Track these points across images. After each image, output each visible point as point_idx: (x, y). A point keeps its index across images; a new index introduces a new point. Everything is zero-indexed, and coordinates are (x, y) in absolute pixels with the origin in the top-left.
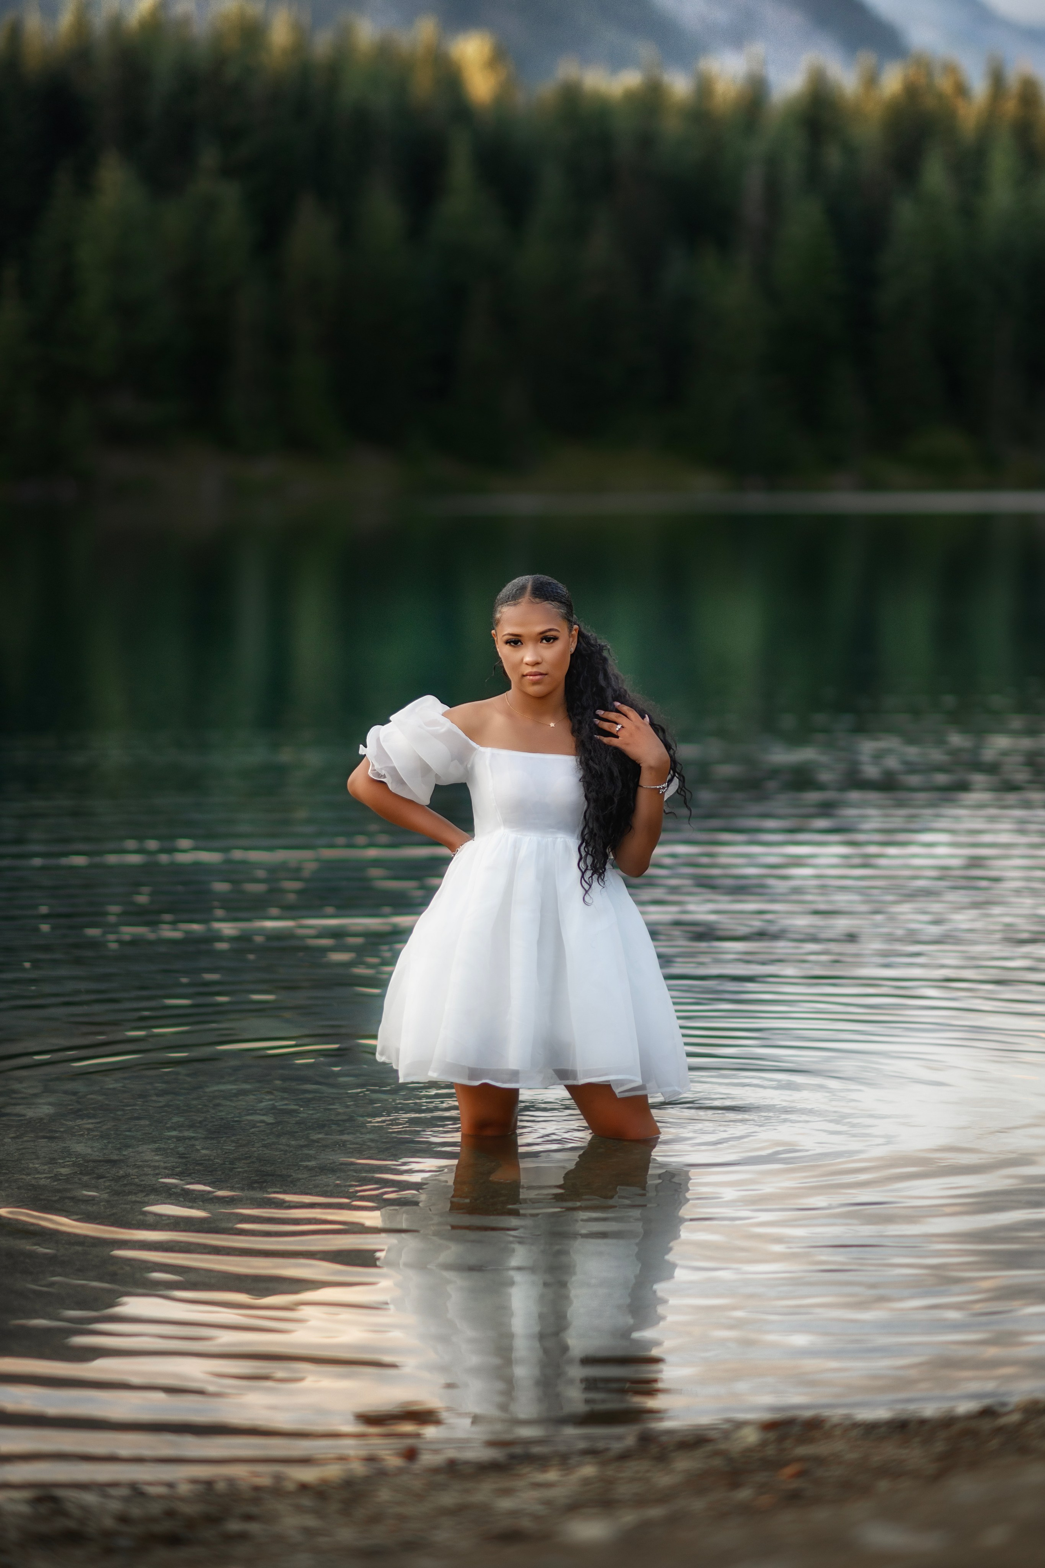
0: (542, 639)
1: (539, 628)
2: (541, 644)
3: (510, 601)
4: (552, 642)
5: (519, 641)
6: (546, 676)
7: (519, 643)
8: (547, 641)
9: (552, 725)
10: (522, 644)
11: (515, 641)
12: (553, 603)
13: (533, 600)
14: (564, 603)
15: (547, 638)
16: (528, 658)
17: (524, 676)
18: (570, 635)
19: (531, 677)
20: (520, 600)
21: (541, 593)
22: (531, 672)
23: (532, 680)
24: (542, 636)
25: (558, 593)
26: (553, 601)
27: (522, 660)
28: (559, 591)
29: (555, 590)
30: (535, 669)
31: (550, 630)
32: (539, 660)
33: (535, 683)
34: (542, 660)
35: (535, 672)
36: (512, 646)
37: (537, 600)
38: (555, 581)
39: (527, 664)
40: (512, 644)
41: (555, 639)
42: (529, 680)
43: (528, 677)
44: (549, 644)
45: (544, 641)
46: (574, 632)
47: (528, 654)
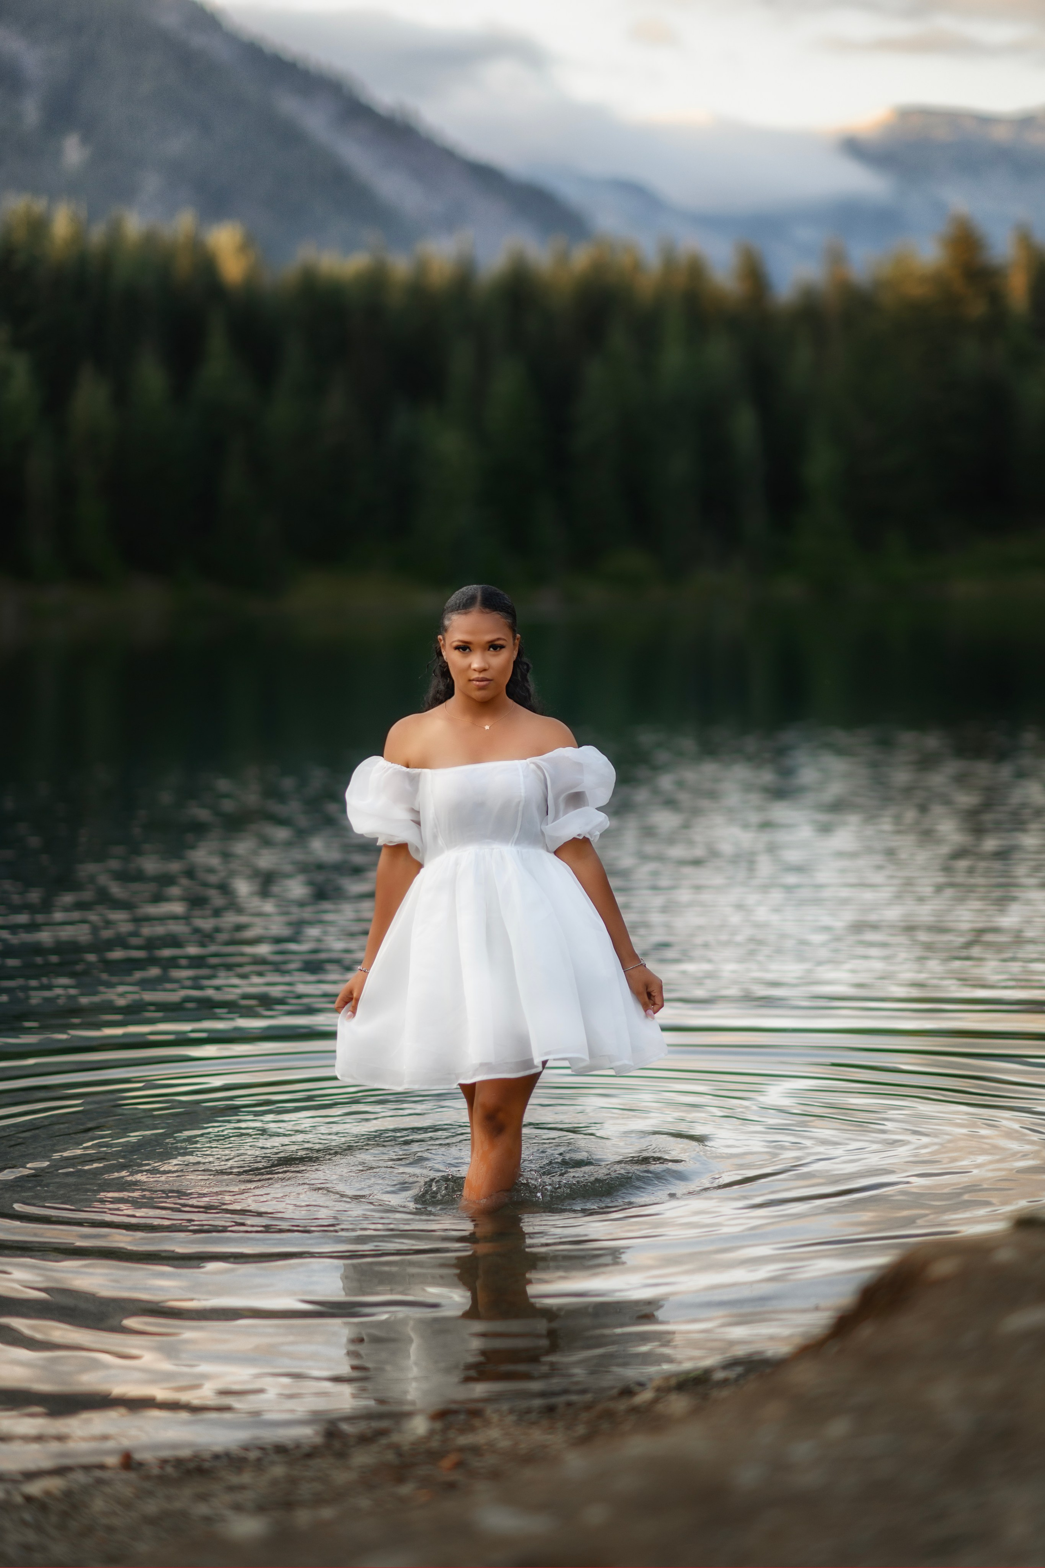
0: (490, 647)
1: (489, 637)
2: (489, 652)
3: (461, 610)
4: (499, 650)
5: (469, 648)
6: (492, 682)
7: (468, 650)
8: (493, 649)
9: (487, 727)
10: (471, 651)
11: (464, 648)
12: (501, 613)
13: (483, 610)
14: (510, 613)
15: (494, 646)
16: (475, 665)
17: (470, 680)
18: (514, 644)
19: (478, 683)
20: (471, 610)
21: (491, 603)
22: (478, 678)
23: (478, 686)
24: (490, 644)
25: (505, 603)
26: (501, 611)
27: (470, 666)
28: (506, 602)
29: (502, 601)
30: (482, 675)
31: (498, 639)
32: (487, 667)
33: (481, 688)
34: (489, 667)
35: (482, 678)
36: (460, 651)
37: (487, 610)
38: (501, 592)
39: (475, 670)
40: (461, 650)
41: (502, 647)
42: (475, 685)
43: (475, 682)
44: (496, 652)
45: (491, 649)
46: (516, 641)
47: (476, 661)
